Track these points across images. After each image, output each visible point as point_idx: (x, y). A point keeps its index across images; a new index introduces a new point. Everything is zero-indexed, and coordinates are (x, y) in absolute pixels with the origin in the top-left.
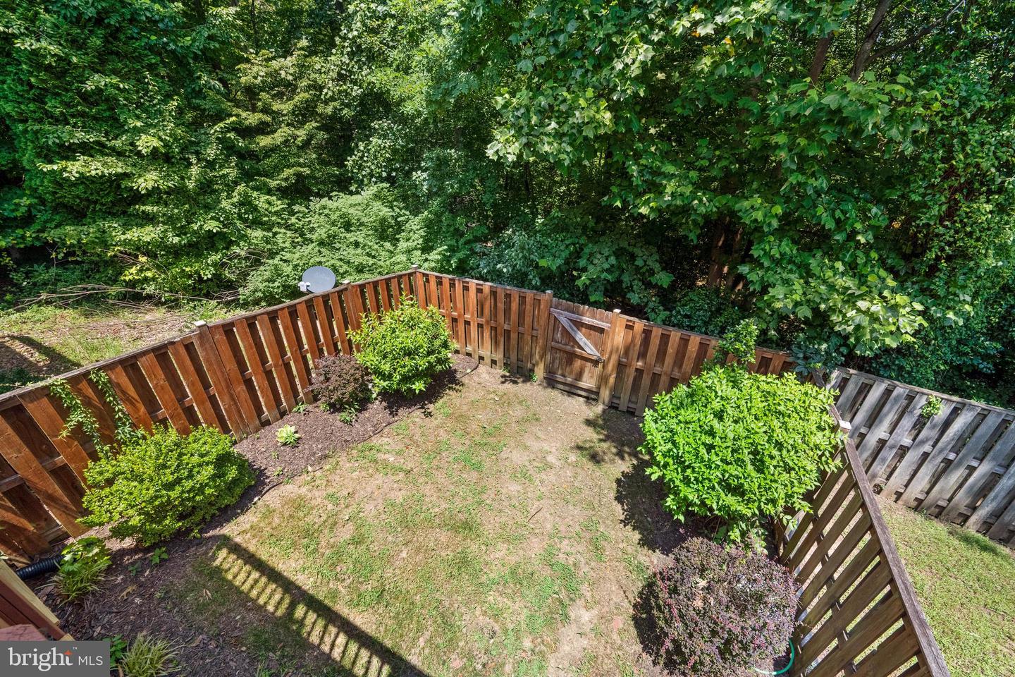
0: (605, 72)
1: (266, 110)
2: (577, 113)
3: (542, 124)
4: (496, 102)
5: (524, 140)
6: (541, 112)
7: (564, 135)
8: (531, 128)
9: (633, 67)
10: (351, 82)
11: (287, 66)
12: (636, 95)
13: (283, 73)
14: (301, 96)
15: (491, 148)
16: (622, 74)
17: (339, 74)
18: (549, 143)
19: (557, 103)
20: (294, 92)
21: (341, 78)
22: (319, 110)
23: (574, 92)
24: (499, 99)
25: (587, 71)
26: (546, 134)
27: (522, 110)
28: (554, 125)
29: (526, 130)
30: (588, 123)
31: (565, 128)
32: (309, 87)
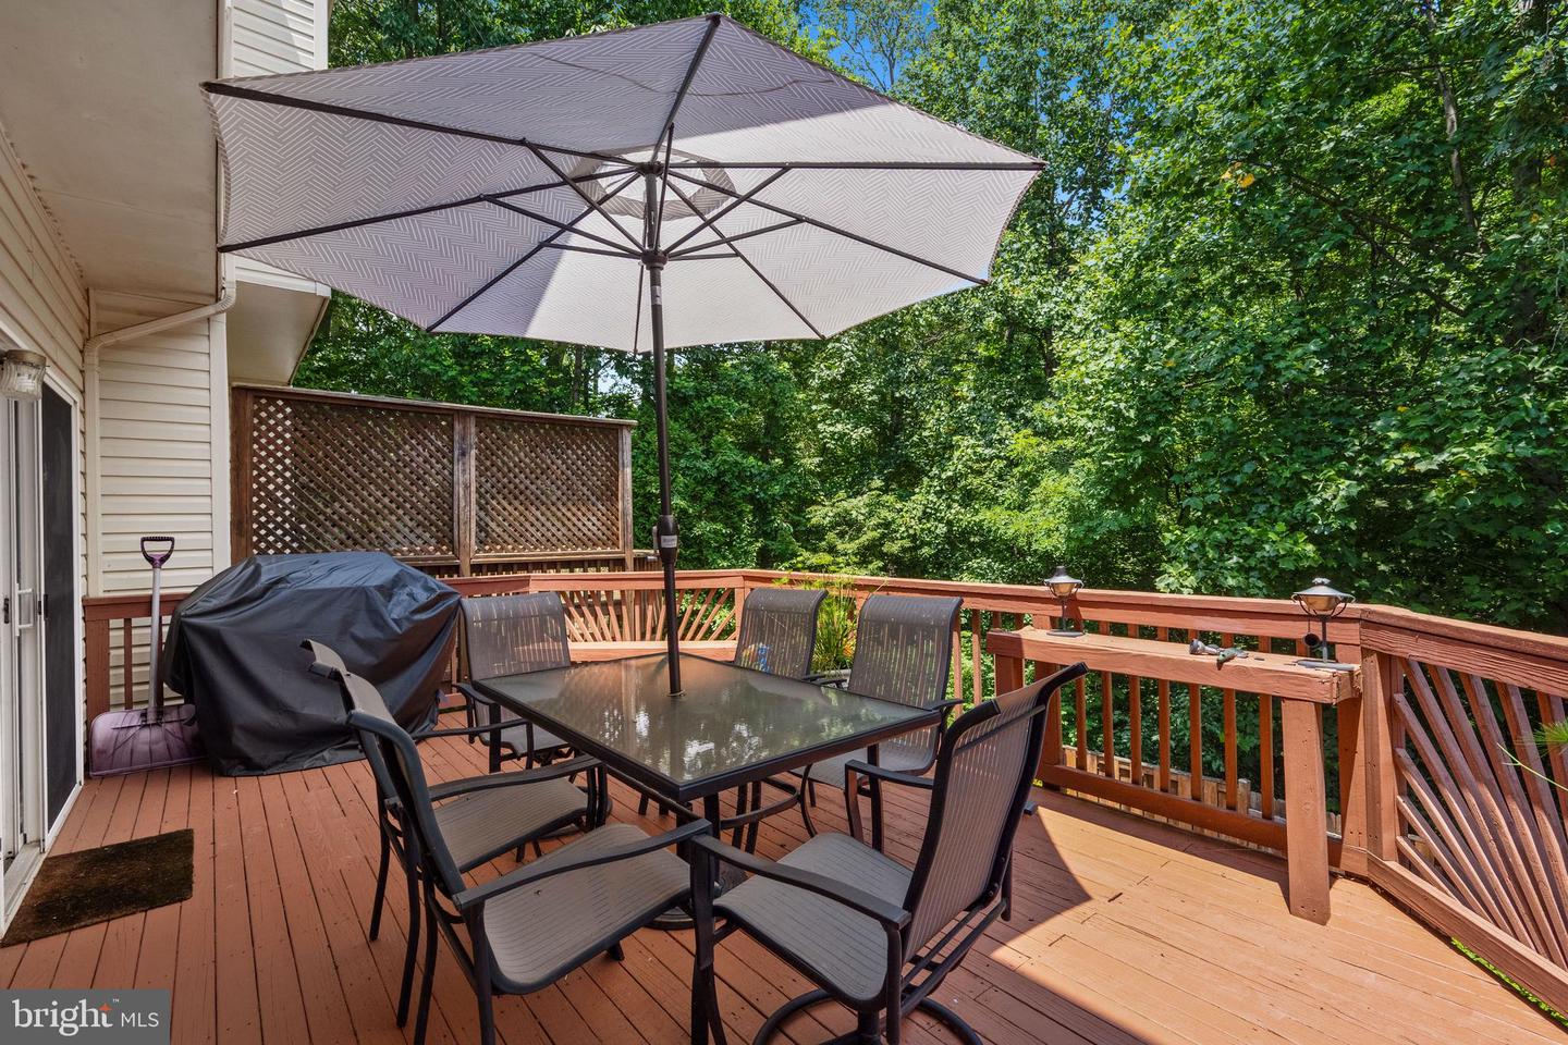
0: (1298, 506)
1: (832, 550)
2: (1267, 547)
3: (1221, 559)
4: (1164, 538)
5: (1201, 574)
6: (1217, 546)
7: (1251, 569)
8: (1210, 562)
9: (1334, 503)
10: (935, 520)
11: (857, 506)
12: (1345, 528)
13: (854, 512)
14: (868, 536)
15: (1160, 581)
16: (1321, 508)
17: (924, 512)
18: (1233, 577)
19: (1238, 537)
20: (859, 530)
21: (926, 516)
22: (885, 549)
23: (1258, 527)
24: (1168, 535)
25: (1272, 506)
26: (1226, 568)
27: (1196, 545)
28: (1235, 559)
29: (1202, 563)
30: (1284, 556)
31: (1253, 562)
32: (879, 526)
